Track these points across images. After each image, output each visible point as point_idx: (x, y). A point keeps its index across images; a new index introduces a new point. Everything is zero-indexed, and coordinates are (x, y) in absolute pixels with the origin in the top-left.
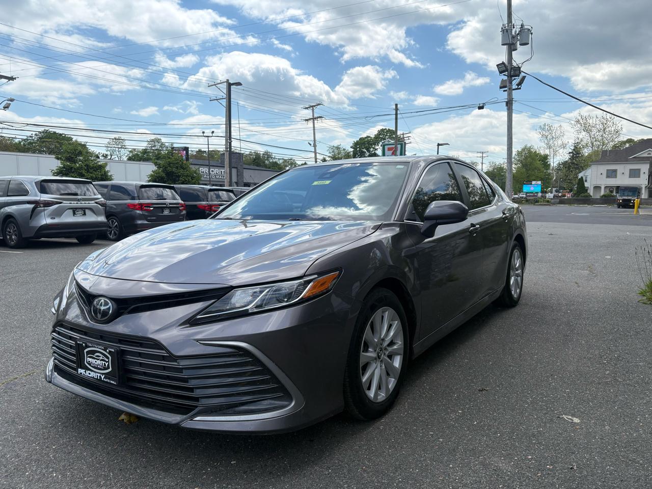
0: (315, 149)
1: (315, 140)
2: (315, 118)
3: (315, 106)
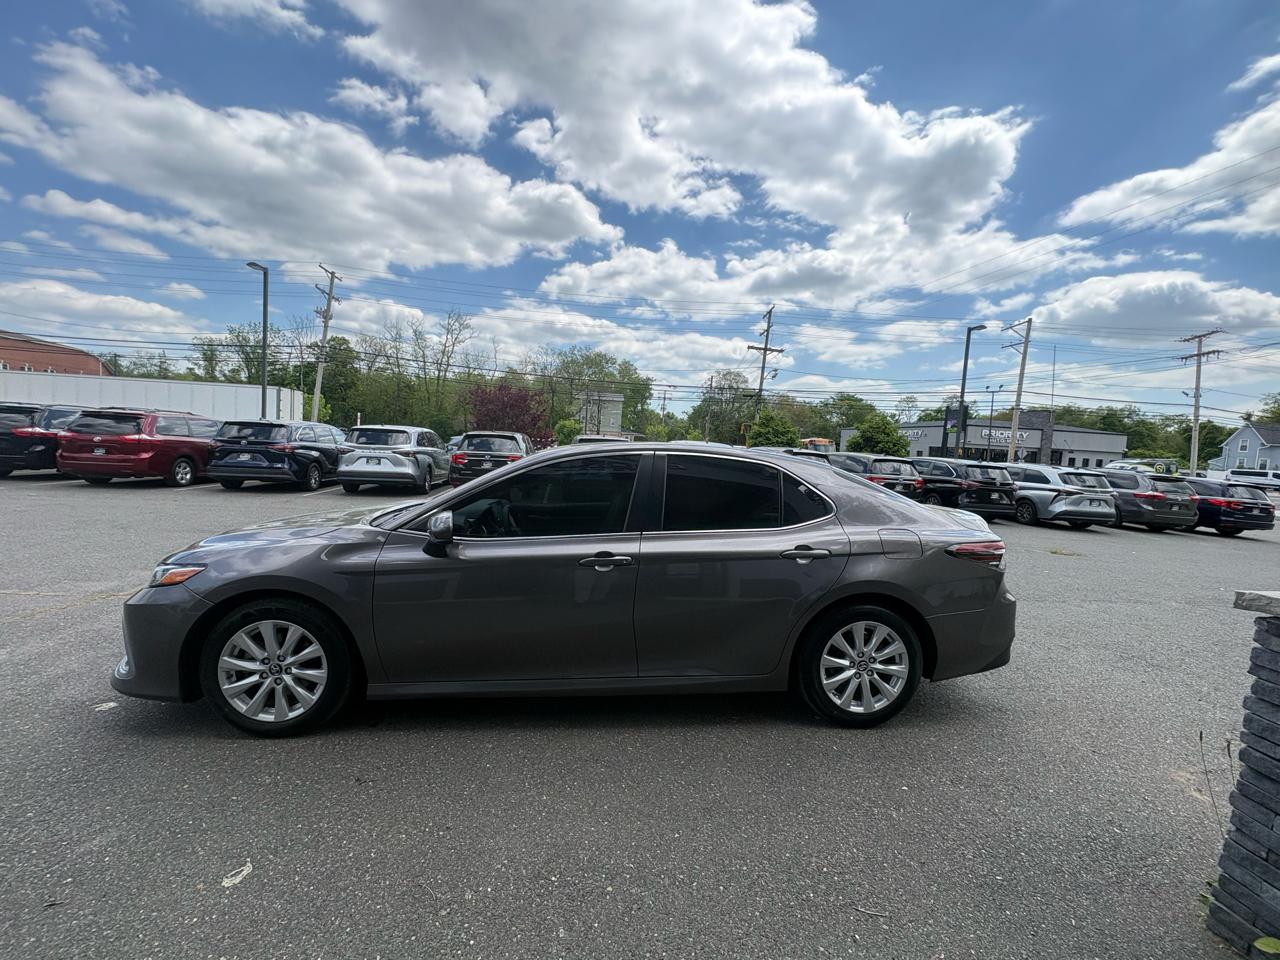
0: (1197, 401)
1: (1197, 388)
2: (1204, 354)
3: (1204, 336)
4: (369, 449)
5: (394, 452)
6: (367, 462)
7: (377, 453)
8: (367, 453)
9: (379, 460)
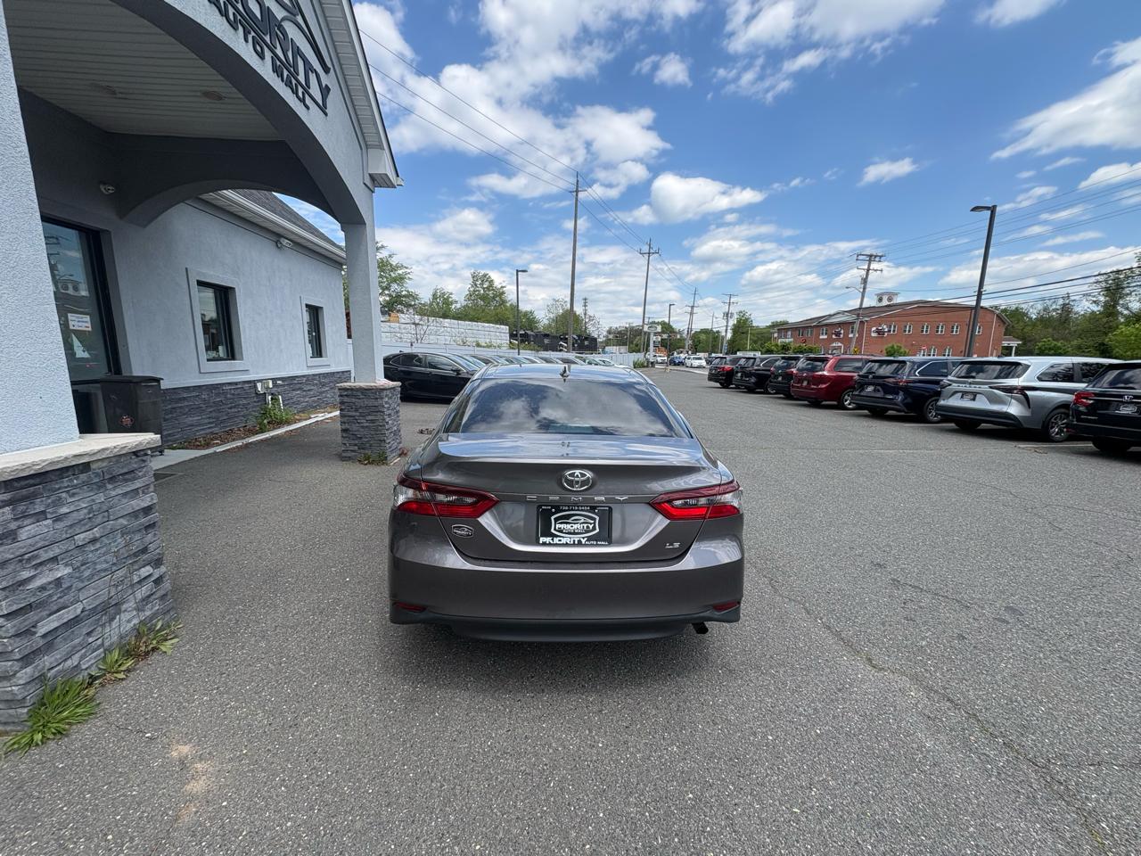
4: (964, 383)
5: (991, 388)
6: (962, 397)
7: (973, 388)
8: (963, 387)
9: (974, 396)
